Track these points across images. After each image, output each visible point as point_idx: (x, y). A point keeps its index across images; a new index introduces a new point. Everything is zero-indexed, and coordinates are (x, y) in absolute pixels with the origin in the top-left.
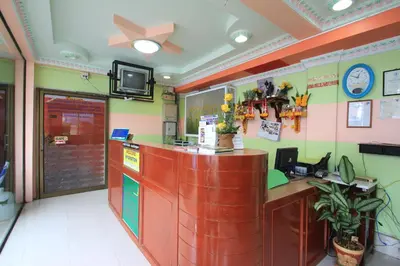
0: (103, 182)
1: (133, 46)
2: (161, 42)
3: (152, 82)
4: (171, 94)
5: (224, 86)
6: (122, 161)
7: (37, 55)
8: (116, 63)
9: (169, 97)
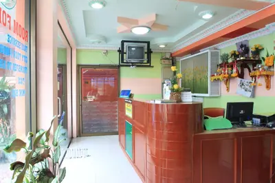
0: (117, 130)
1: (131, 31)
2: (150, 26)
3: (149, 52)
4: (167, 59)
5: (207, 50)
6: (125, 111)
7: (77, 44)
8: (123, 42)
9: (167, 62)
